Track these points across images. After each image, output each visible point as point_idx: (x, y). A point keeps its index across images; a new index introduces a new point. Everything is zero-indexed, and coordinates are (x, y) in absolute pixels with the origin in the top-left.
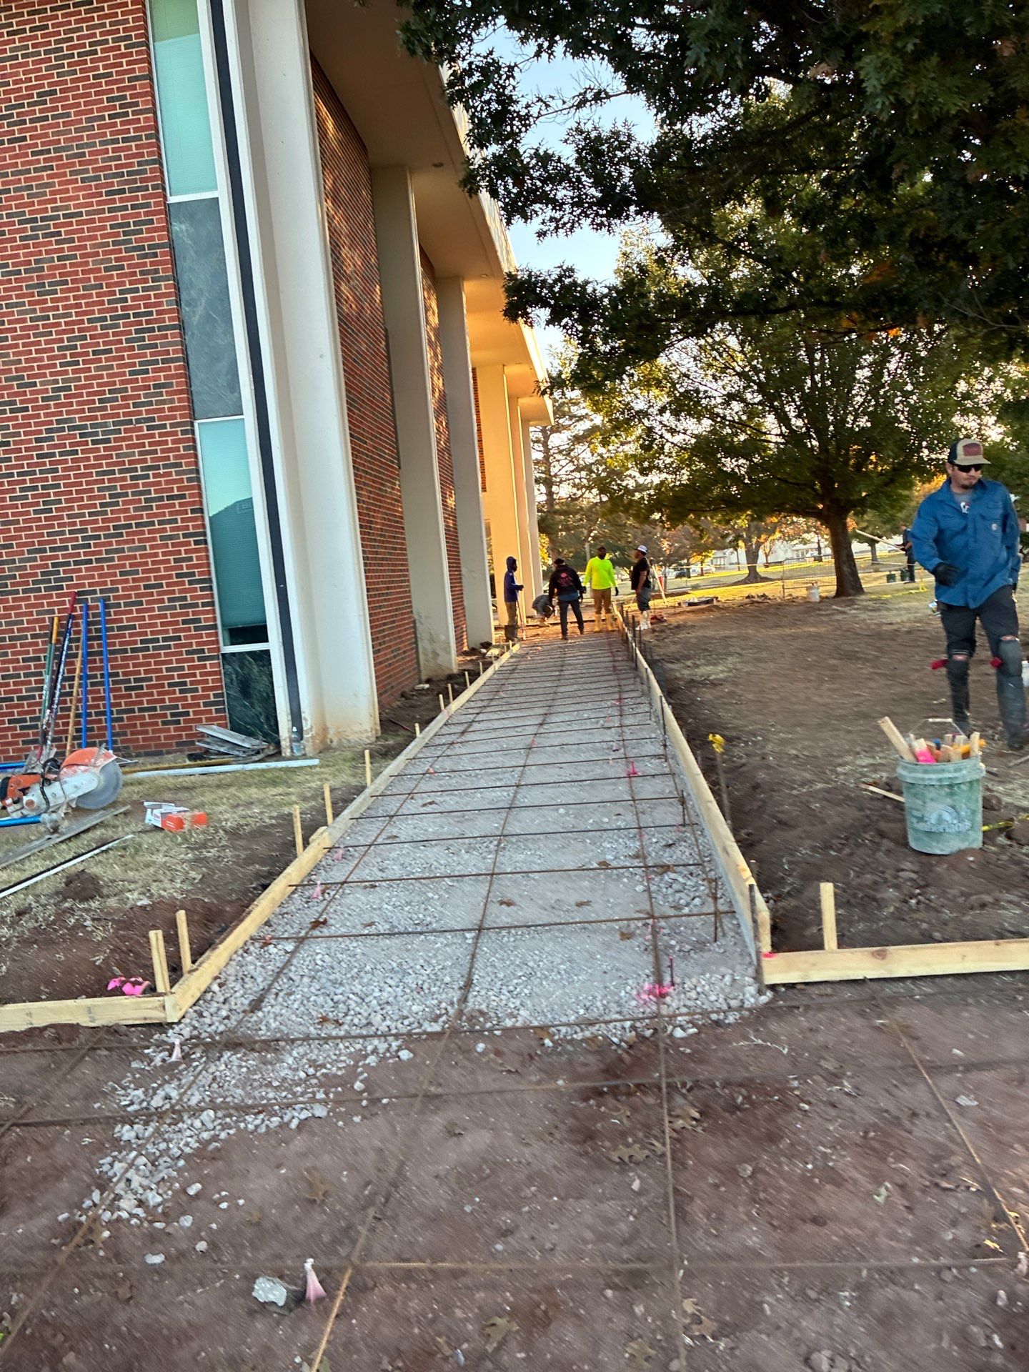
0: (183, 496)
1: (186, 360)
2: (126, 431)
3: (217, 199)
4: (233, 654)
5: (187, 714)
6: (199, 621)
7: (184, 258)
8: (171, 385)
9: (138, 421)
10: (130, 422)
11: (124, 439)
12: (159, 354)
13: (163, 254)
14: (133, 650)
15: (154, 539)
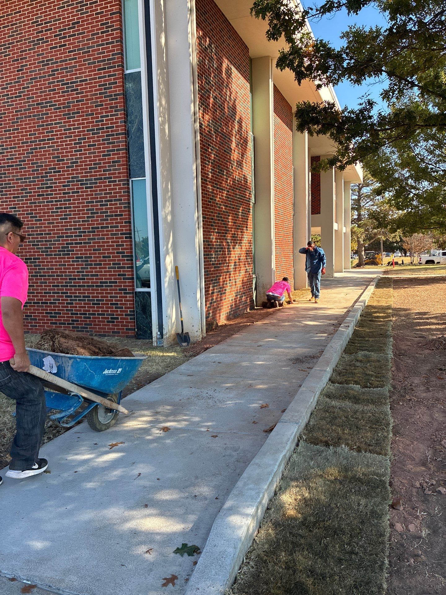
0: (122, 215)
1: (128, 149)
2: (100, 183)
3: (140, 72)
5: (118, 318)
6: (125, 275)
8: (120, 161)
9: (105, 178)
10: (101, 179)
11: (98, 187)
12: (116, 146)
13: (120, 98)
14: (97, 286)
15: (108, 235)
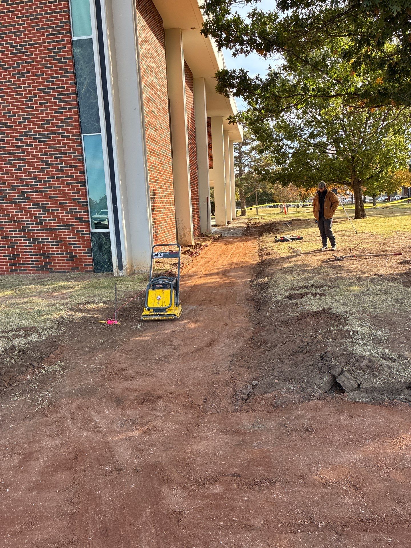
0: (76, 166)
1: (78, 108)
2: (53, 137)
3: (92, 39)
4: (96, 233)
5: (76, 256)
6: (82, 218)
7: (79, 64)
8: (72, 118)
9: (58, 133)
10: (55, 134)
11: (52, 141)
12: (67, 105)
13: (69, 62)
14: (55, 229)
15: (64, 184)
